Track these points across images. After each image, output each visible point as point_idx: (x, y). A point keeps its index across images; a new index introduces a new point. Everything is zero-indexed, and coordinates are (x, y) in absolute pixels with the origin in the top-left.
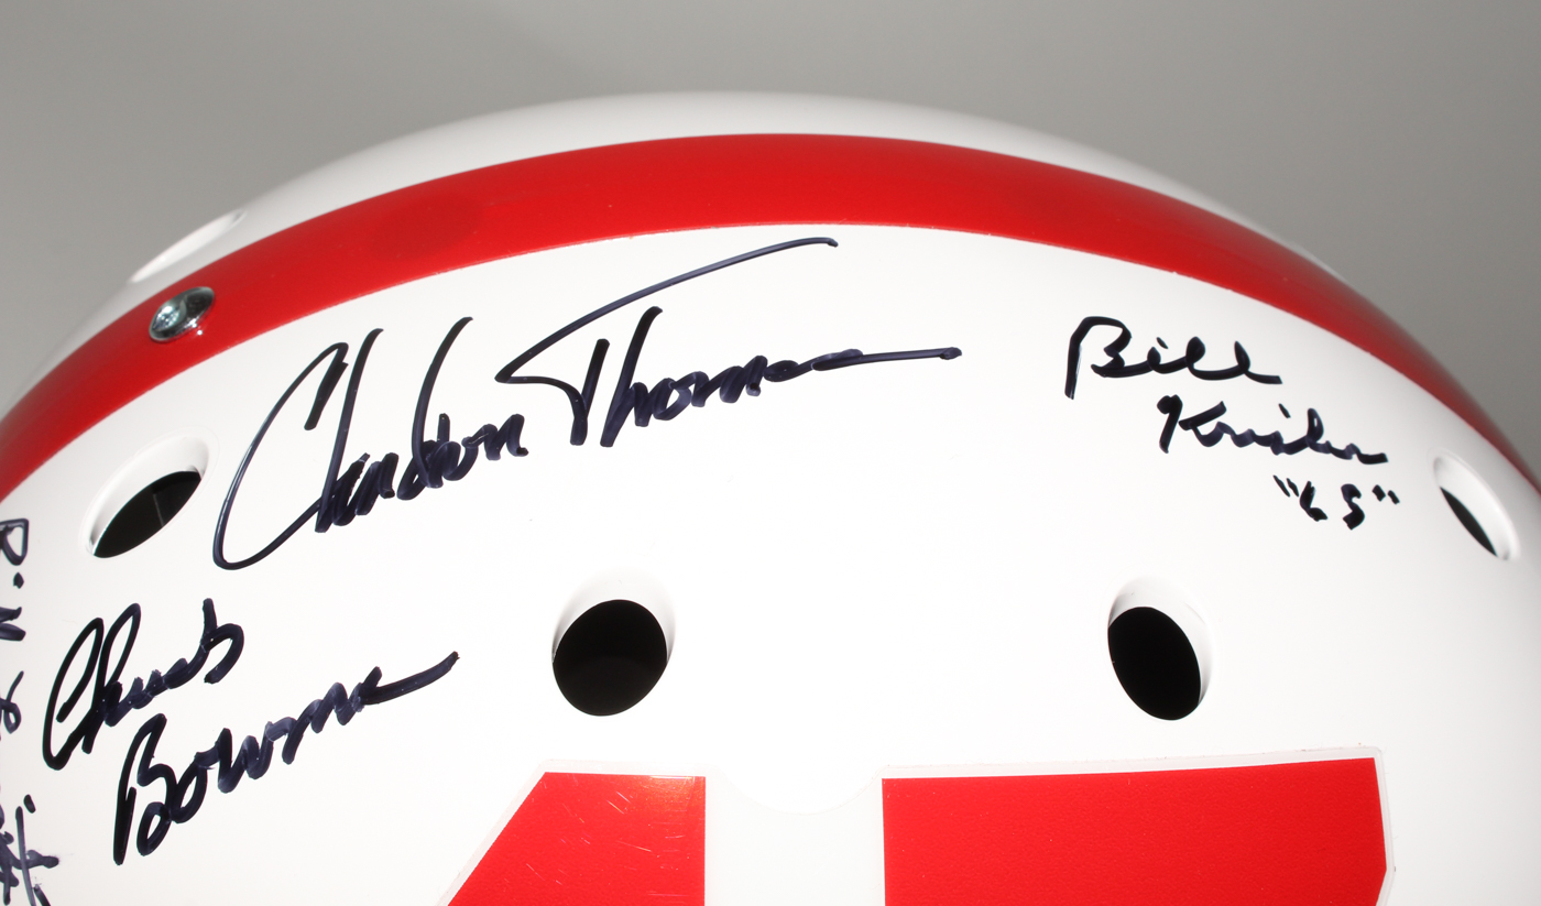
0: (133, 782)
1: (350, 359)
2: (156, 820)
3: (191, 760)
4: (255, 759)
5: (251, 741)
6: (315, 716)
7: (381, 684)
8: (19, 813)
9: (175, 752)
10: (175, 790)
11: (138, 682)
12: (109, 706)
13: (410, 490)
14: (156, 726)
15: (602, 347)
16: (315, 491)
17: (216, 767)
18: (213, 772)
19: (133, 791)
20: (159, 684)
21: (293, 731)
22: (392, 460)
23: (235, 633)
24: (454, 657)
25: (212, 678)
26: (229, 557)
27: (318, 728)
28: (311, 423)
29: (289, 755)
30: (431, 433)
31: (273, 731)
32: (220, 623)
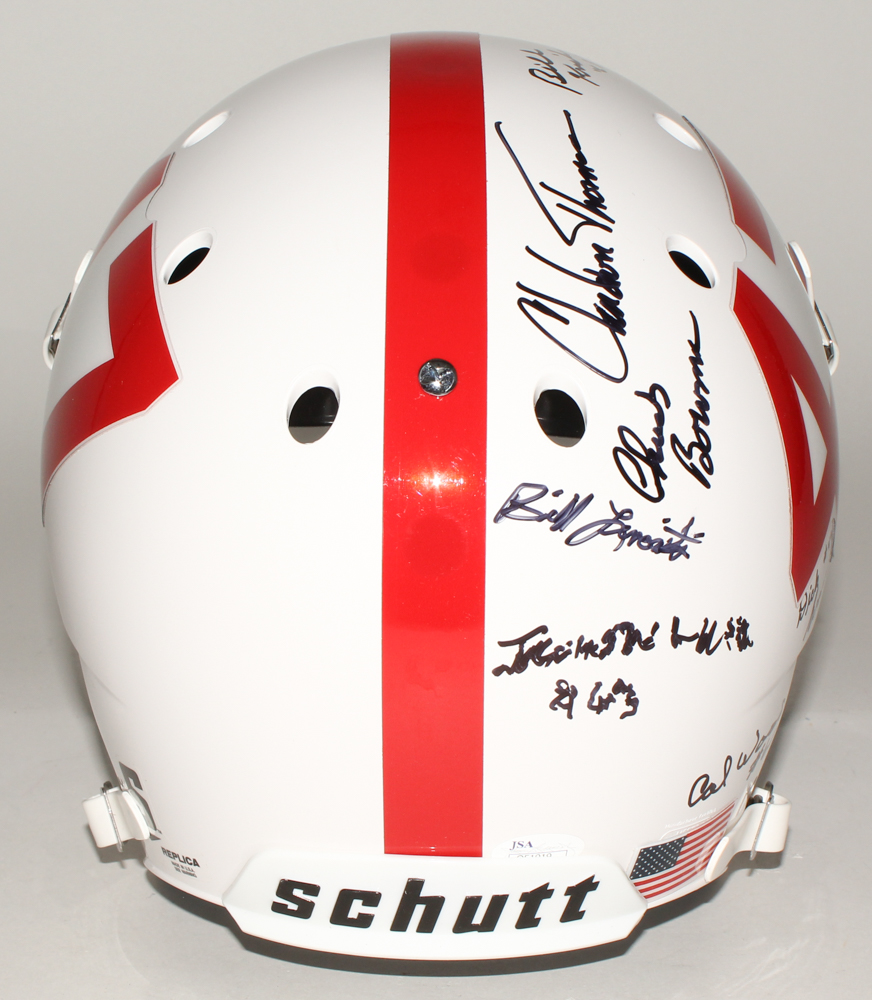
0: (688, 462)
1: (532, 298)
2: (705, 460)
3: (693, 431)
4: (703, 405)
5: (697, 402)
6: (698, 373)
7: (694, 342)
8: (667, 529)
9: (687, 437)
10: (699, 445)
11: (653, 440)
12: (654, 458)
13: (619, 295)
14: (674, 440)
15: (559, 205)
16: (605, 330)
17: (700, 422)
18: (701, 425)
19: (692, 464)
20: (659, 431)
21: (699, 385)
22: (600, 295)
23: (655, 387)
24: (691, 312)
25: (667, 406)
26: (620, 375)
27: (702, 375)
28: (566, 322)
29: (707, 392)
30: (593, 278)
31: (697, 392)
32: (648, 391)
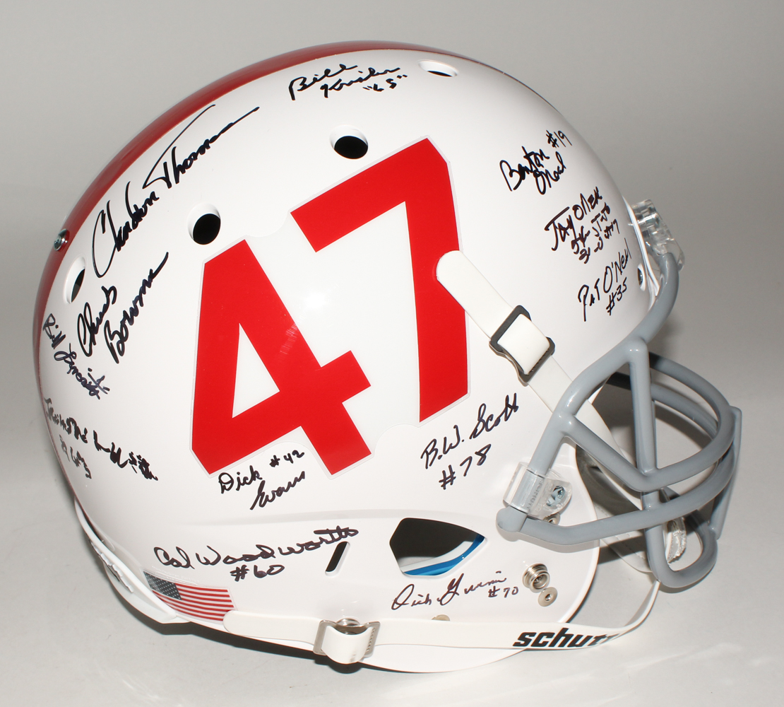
0: (110, 341)
1: (106, 212)
2: (120, 345)
3: (120, 324)
4: (135, 311)
5: (131, 308)
6: (143, 291)
7: (154, 272)
8: (89, 374)
9: (115, 326)
10: (120, 334)
11: (97, 318)
12: (94, 330)
13: (135, 226)
14: (107, 324)
15: (165, 164)
16: (113, 243)
17: (127, 321)
18: (127, 323)
19: (111, 343)
20: (102, 314)
21: (139, 299)
22: (127, 223)
23: (113, 288)
24: (167, 253)
25: (113, 303)
26: (101, 274)
27: (145, 293)
28: (104, 231)
29: (142, 304)
30: (133, 211)
31: (135, 302)
32: (108, 289)
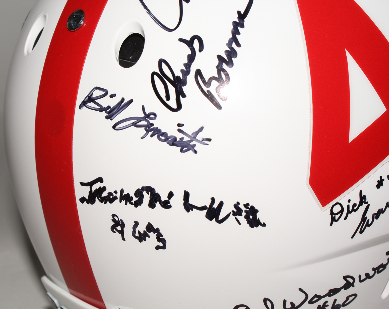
0: (205, 89)
3: (216, 70)
4: (232, 54)
5: (226, 51)
6: (235, 32)
7: (242, 13)
8: (179, 131)
9: (210, 71)
10: (219, 79)
11: (182, 71)
12: (179, 83)
14: (198, 73)
17: (224, 64)
18: (225, 66)
19: (208, 91)
20: (188, 65)
21: (234, 39)
23: (195, 37)
25: (200, 51)
27: (239, 34)
29: (238, 45)
31: (229, 44)
32: (189, 39)
